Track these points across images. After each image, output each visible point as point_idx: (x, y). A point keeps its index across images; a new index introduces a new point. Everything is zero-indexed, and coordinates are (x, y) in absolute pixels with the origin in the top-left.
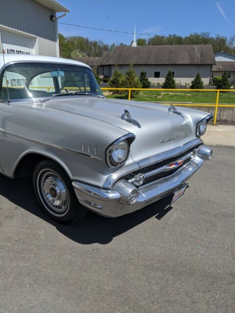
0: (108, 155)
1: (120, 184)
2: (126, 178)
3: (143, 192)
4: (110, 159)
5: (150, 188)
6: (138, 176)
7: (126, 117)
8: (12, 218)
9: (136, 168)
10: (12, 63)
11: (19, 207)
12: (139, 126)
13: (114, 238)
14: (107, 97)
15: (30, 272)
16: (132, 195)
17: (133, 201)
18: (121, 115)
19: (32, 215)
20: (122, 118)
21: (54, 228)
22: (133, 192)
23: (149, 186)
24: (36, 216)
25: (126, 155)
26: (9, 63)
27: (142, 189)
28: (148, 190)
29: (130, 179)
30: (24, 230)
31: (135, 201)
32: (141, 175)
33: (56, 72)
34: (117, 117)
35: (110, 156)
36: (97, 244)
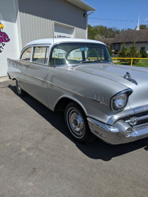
0: (112, 102)
1: (119, 123)
2: (124, 119)
3: (136, 130)
4: (113, 105)
5: (141, 128)
6: (133, 118)
7: (127, 77)
8: (51, 135)
9: (132, 113)
10: (58, 43)
11: (56, 129)
12: (137, 84)
13: (112, 158)
14: (115, 63)
15: (58, 170)
16: (127, 132)
18: (123, 76)
20: (124, 77)
21: (75, 145)
22: (128, 130)
23: (141, 126)
24: (64, 136)
25: (125, 104)
26: (57, 43)
27: (135, 128)
28: (139, 129)
29: (127, 120)
31: (129, 136)
32: (135, 118)
33: (84, 48)
34: (121, 77)
35: (113, 103)
36: (101, 160)
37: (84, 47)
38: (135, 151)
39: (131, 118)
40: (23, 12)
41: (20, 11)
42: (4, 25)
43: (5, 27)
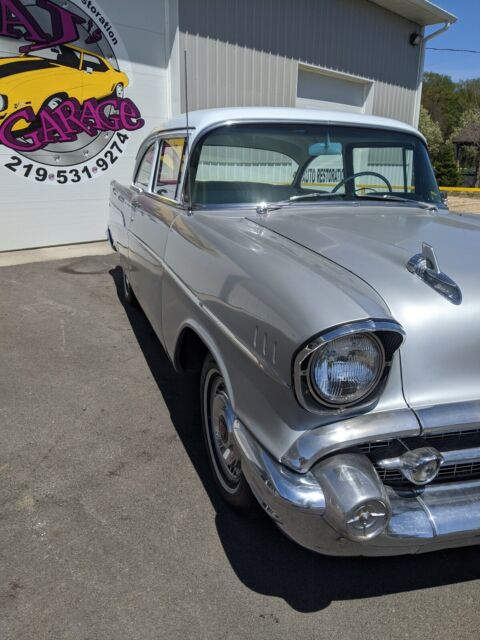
0: (299, 373)
2: (368, 452)
4: (304, 387)
6: (415, 453)
7: (423, 264)
10: (229, 123)
11: (178, 437)
12: (456, 296)
16: (365, 515)
17: (365, 532)
19: (190, 465)
20: (412, 265)
22: (369, 505)
24: (194, 471)
25: (373, 385)
26: (224, 121)
30: (152, 497)
32: (425, 455)
35: (304, 379)
37: (326, 142)
38: (447, 588)
39: (409, 452)
40: (193, 32)
41: (183, 30)
42: (130, 76)
43: (131, 82)
